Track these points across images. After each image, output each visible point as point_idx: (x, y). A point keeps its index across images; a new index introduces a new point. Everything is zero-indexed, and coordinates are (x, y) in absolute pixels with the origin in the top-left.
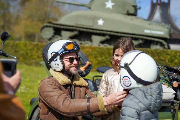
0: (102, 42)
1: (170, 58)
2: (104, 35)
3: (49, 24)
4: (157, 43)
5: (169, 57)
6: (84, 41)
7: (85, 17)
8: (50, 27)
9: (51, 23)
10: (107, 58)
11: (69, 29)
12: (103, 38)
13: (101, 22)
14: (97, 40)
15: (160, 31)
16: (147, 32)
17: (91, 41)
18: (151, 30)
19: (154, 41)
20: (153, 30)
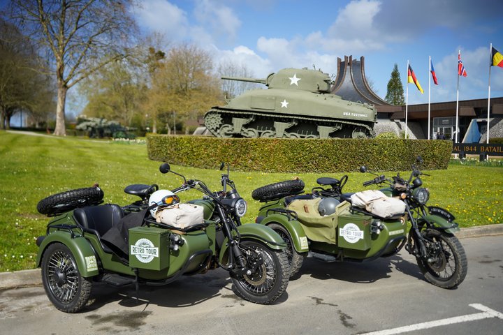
0: (288, 130)
1: (378, 150)
2: (289, 120)
3: (215, 110)
4: (358, 129)
5: (377, 148)
6: (264, 130)
7: (264, 98)
8: (215, 112)
9: (217, 108)
10: (299, 153)
11: (241, 114)
12: (287, 125)
13: (285, 104)
14: (280, 127)
15: (363, 113)
16: (346, 115)
17: (274, 129)
18: (351, 112)
19: (356, 126)
20: (354, 112)
